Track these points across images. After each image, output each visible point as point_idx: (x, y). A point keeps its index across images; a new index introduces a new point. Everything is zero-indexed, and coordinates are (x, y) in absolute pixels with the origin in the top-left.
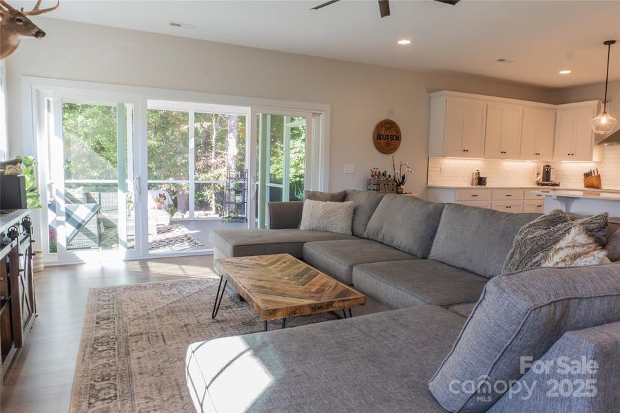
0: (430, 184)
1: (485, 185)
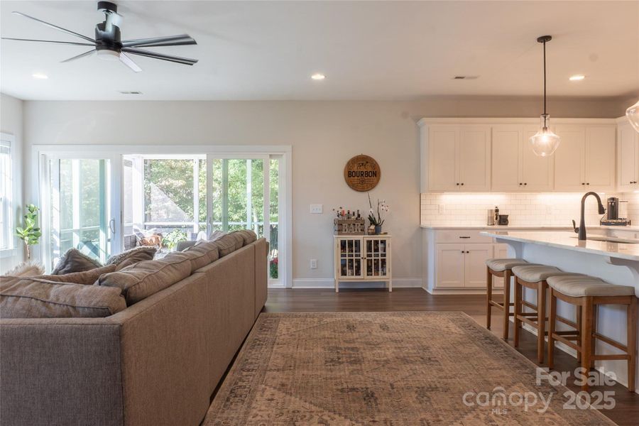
0: (424, 224)
1: (507, 224)
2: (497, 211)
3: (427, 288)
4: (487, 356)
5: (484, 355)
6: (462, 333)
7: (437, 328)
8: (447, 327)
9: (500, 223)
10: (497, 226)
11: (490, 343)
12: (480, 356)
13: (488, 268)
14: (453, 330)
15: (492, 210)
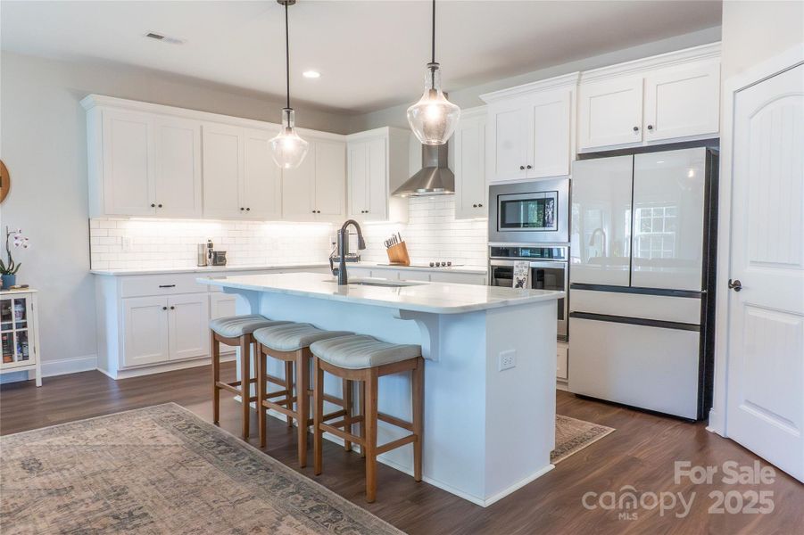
0: (96, 268)
1: (224, 265)
2: (210, 246)
3: (107, 370)
4: (227, 477)
5: (224, 477)
6: (180, 442)
7: (137, 443)
8: (153, 437)
9: (215, 263)
10: (210, 268)
11: (226, 452)
12: (216, 480)
13: (214, 333)
14: (165, 442)
15: (203, 245)
